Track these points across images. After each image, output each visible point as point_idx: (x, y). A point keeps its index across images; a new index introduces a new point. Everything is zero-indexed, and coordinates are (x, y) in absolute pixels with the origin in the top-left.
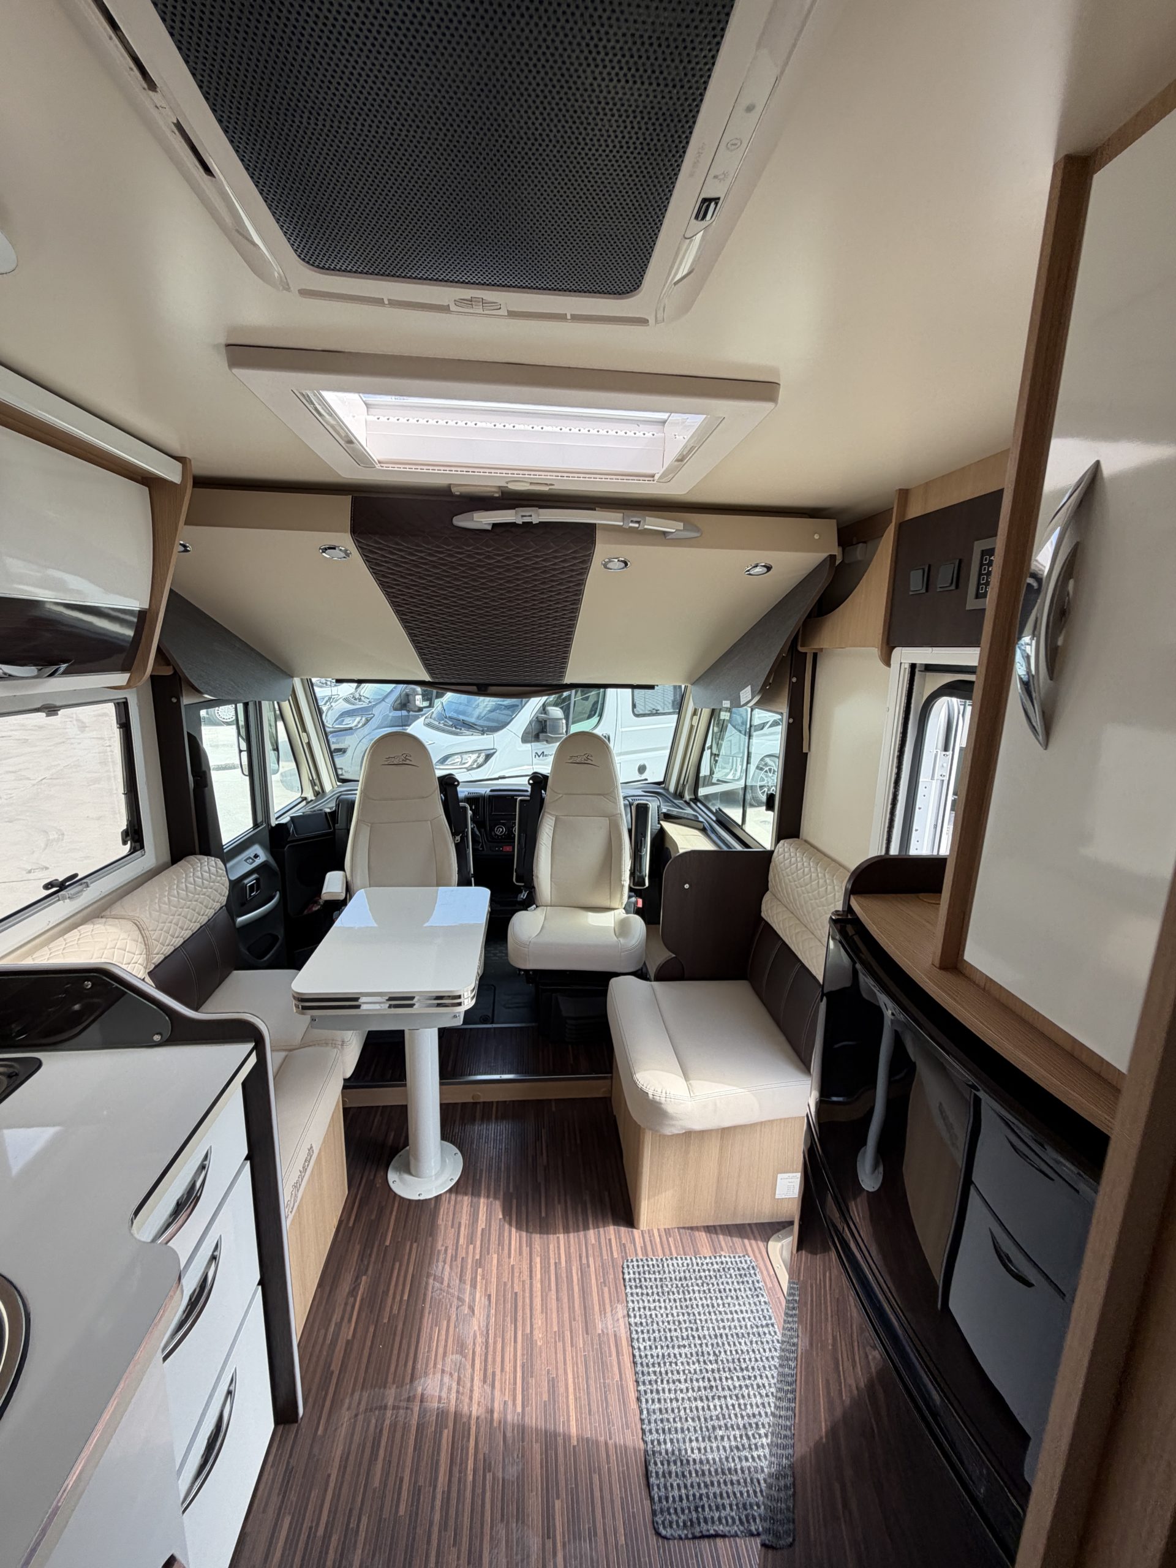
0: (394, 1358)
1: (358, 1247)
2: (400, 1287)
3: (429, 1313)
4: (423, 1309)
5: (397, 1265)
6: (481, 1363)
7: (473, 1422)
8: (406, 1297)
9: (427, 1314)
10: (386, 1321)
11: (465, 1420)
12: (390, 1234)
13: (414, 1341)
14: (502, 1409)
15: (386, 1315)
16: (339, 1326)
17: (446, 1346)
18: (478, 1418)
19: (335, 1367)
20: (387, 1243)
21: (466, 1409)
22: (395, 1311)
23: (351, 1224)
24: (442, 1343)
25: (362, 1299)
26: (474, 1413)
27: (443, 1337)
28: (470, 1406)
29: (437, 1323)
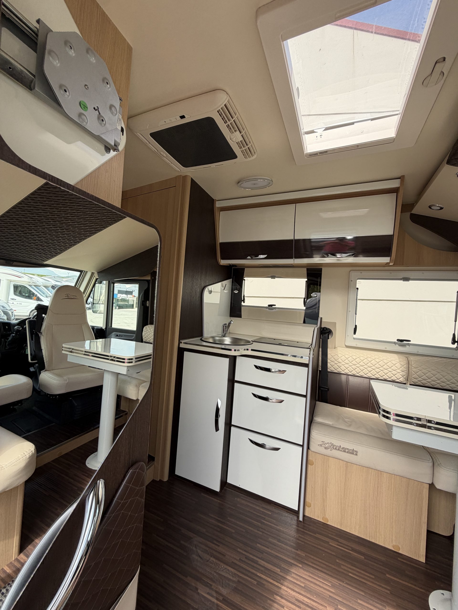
0: (318, 559)
1: (383, 559)
2: (357, 574)
3: (339, 584)
4: (343, 582)
5: (373, 577)
6: (307, 602)
7: (279, 585)
8: (350, 574)
9: (339, 582)
10: (337, 561)
11: (282, 581)
12: (395, 579)
13: (325, 571)
14: (280, 603)
15: (340, 562)
16: (337, 541)
17: (320, 586)
18: (280, 588)
19: (317, 536)
20: (388, 575)
21: (286, 584)
22: (342, 567)
23: (399, 559)
24: (321, 585)
25: (350, 554)
26: (283, 587)
27: (325, 587)
28: (288, 587)
29: (333, 586)
